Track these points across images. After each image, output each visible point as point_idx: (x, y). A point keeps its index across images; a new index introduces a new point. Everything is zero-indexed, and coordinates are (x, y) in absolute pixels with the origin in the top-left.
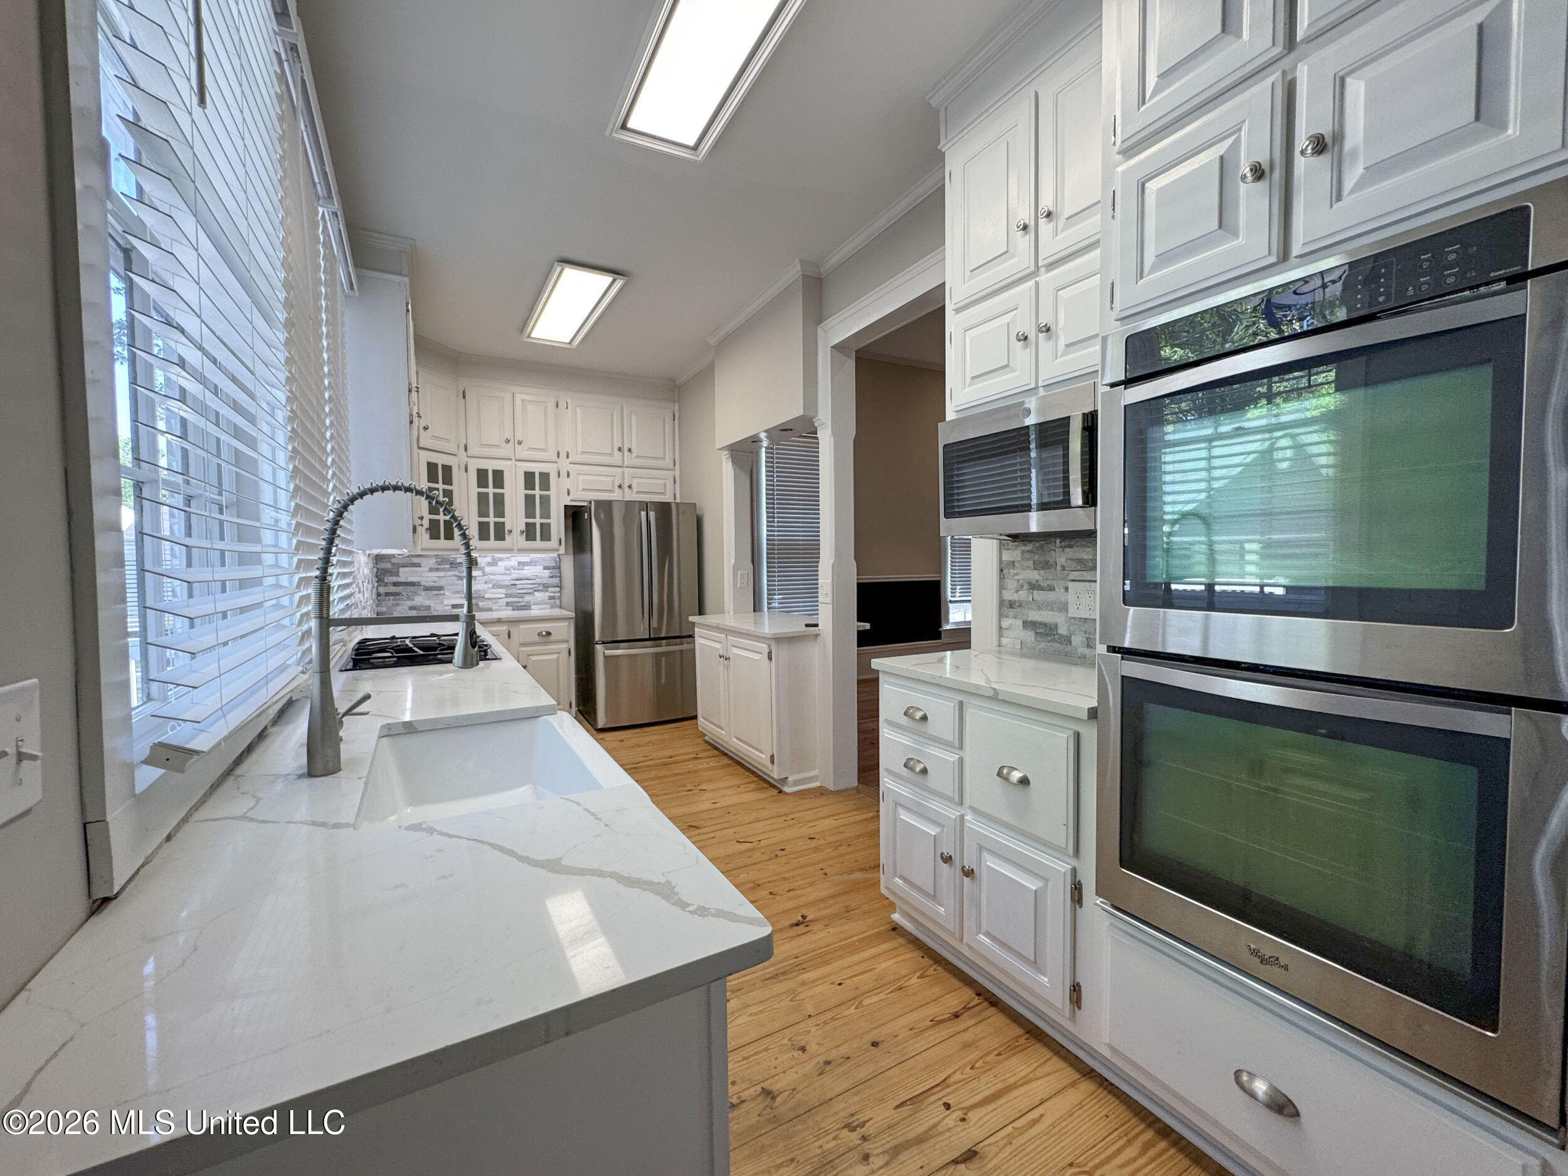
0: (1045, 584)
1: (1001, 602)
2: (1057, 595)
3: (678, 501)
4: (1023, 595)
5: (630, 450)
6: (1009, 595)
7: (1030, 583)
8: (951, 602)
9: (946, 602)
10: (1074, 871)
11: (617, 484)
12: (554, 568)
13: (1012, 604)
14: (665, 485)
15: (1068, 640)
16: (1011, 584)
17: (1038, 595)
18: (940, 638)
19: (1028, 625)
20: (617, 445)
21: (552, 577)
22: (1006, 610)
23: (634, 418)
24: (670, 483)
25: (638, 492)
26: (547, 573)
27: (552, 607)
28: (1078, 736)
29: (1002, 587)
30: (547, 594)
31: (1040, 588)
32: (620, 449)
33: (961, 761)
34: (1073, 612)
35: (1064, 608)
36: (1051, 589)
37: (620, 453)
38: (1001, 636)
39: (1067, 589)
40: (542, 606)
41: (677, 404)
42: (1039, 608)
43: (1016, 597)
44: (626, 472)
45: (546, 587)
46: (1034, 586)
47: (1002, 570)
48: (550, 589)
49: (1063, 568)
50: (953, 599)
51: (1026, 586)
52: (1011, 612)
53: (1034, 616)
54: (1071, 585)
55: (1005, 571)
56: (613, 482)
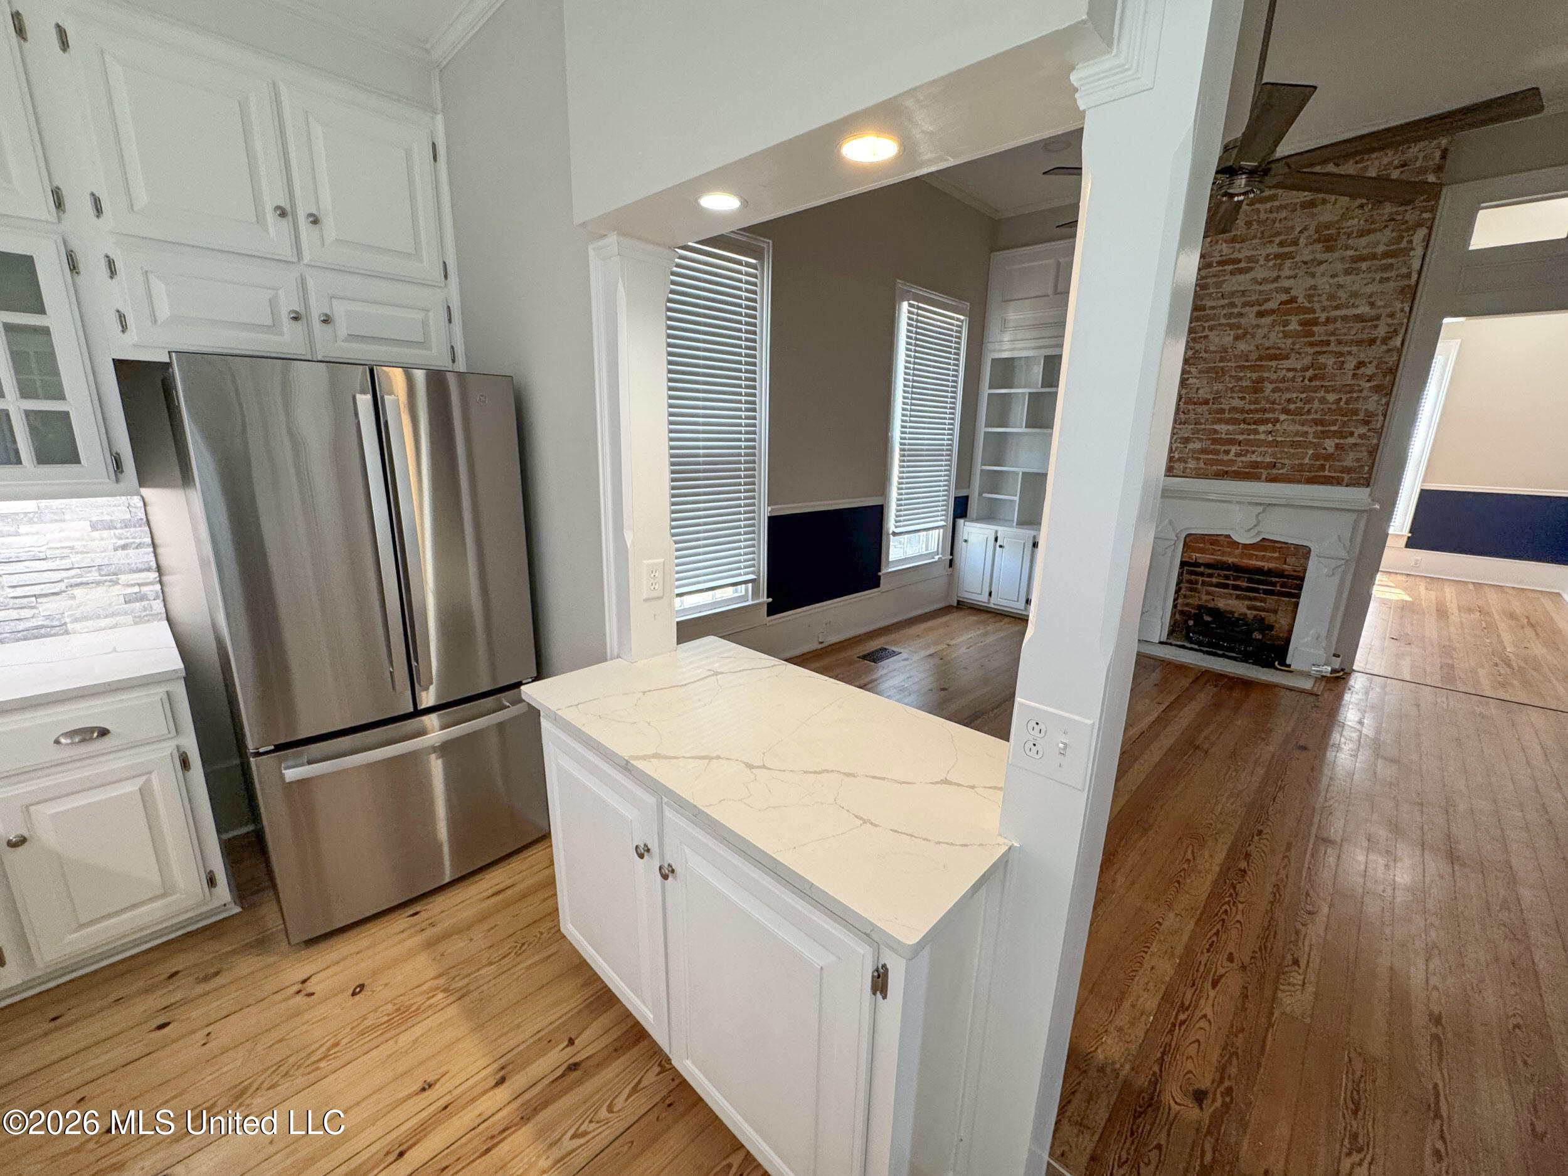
3: (461, 366)
5: (315, 221)
8: (894, 534)
9: (888, 534)
11: (285, 308)
12: (126, 525)
14: (425, 323)
18: (878, 586)
20: (273, 196)
21: (124, 547)
23: (318, 130)
24: (437, 318)
25: (352, 337)
26: (108, 539)
27: (139, 620)
30: (117, 590)
32: (283, 213)
37: (285, 224)
40: (103, 623)
41: (440, 117)
44: (311, 283)
45: (110, 575)
48: (123, 578)
50: (897, 530)
56: (273, 304)
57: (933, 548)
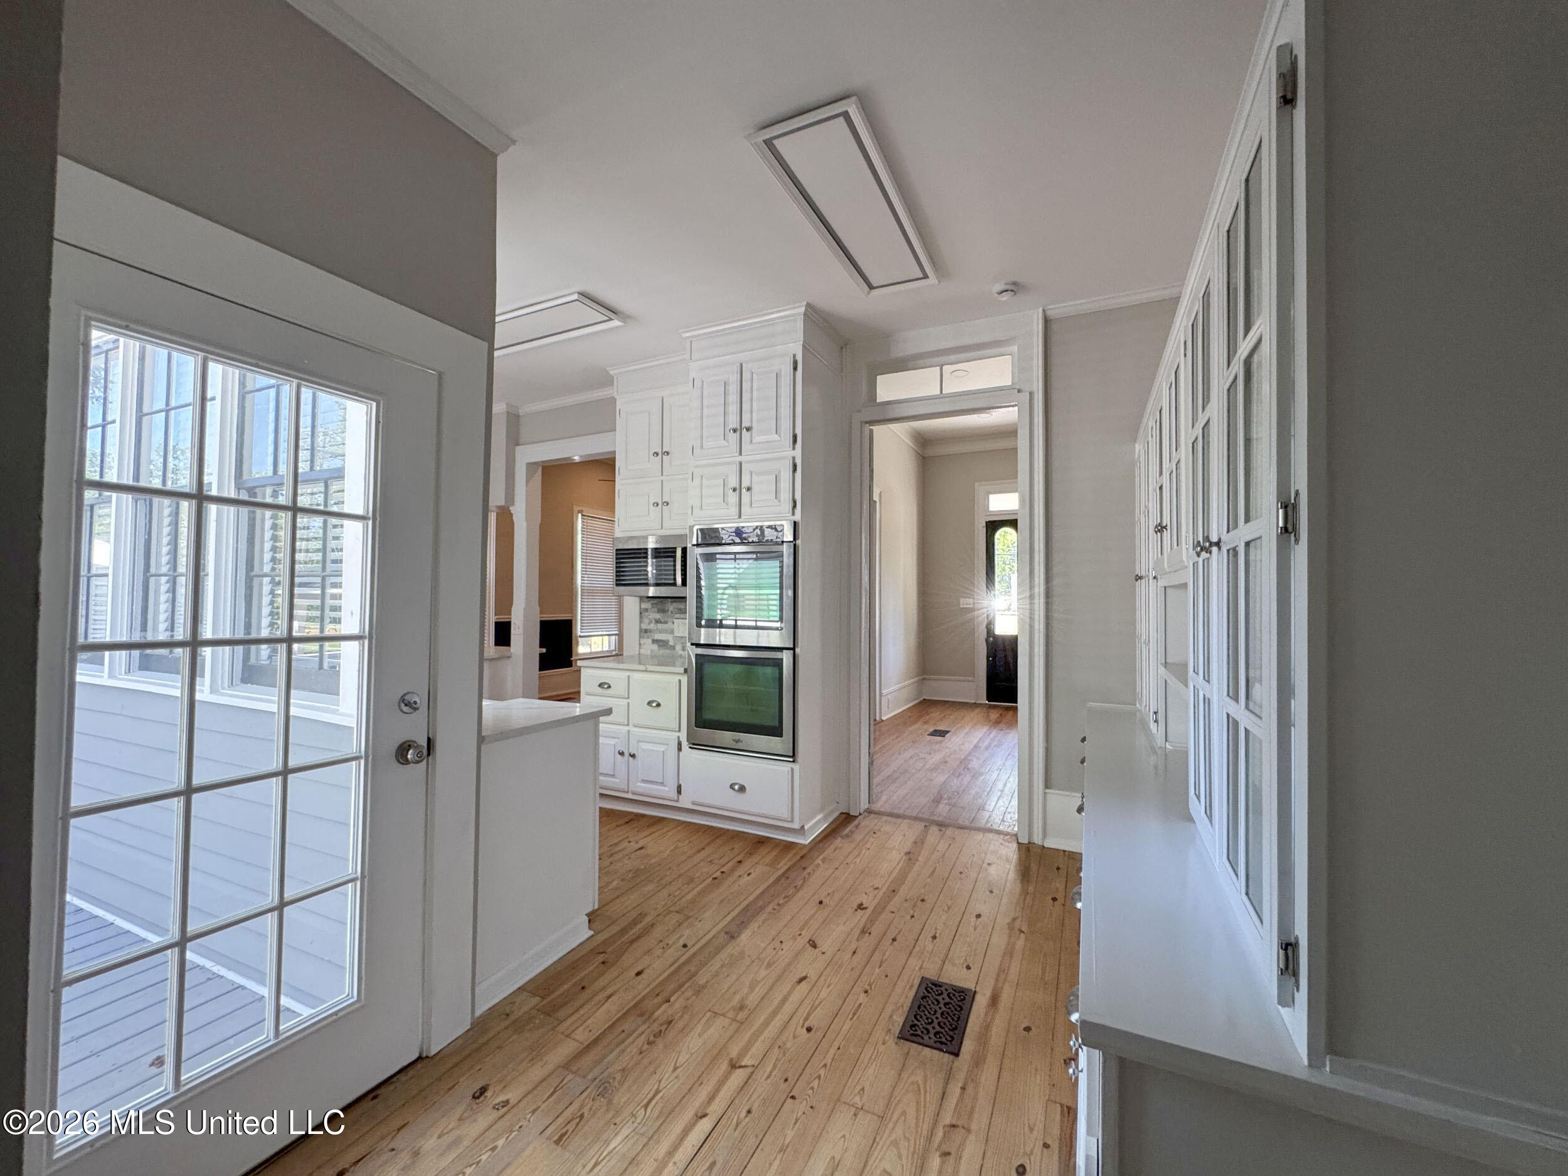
0: (663, 621)
1: (641, 630)
2: (669, 626)
4: (652, 626)
6: (644, 626)
7: (655, 620)
8: (581, 637)
9: (576, 637)
10: (679, 737)
13: (646, 631)
15: (673, 648)
16: (646, 621)
17: (660, 626)
18: (569, 666)
19: (654, 641)
22: (643, 634)
28: (680, 681)
29: (641, 622)
31: (661, 622)
33: (628, 703)
34: (677, 634)
35: (672, 632)
36: (666, 622)
38: (640, 648)
39: (673, 623)
42: (660, 633)
43: (648, 627)
46: (658, 622)
47: (641, 613)
49: (672, 612)
50: (582, 634)
51: (654, 621)
52: (646, 635)
53: (658, 636)
54: (676, 621)
55: (643, 614)
57: (613, 648)
